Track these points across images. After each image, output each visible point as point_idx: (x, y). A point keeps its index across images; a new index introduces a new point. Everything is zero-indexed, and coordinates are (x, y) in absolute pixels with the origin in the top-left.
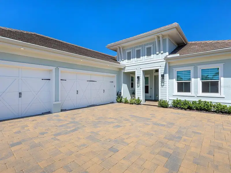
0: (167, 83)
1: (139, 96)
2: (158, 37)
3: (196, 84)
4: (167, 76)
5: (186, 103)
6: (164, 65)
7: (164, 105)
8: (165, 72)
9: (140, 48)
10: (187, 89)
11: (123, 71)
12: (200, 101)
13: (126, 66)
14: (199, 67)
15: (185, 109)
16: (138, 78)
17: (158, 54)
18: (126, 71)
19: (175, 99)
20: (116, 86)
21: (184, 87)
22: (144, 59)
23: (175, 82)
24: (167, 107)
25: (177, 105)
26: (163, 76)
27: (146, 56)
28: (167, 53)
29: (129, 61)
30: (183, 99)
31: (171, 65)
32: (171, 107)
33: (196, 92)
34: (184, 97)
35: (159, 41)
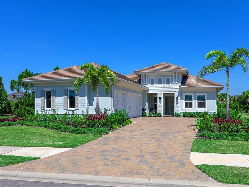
0: (180, 102)
1: (160, 111)
2: (175, 73)
3: (195, 103)
4: (179, 98)
5: (190, 114)
6: (178, 91)
8: (179, 96)
9: (162, 78)
10: (191, 106)
11: (147, 93)
12: (197, 112)
13: (150, 89)
14: (196, 93)
15: (190, 117)
16: (160, 98)
17: (174, 84)
18: (149, 93)
19: (184, 112)
20: (142, 104)
21: (188, 105)
22: (164, 85)
23: (184, 102)
24: (179, 117)
25: (185, 115)
26: (177, 98)
27: (166, 84)
28: (180, 84)
29: (152, 86)
30: (188, 112)
31: (182, 91)
32: (182, 117)
33: (195, 107)
34: (189, 110)
35: (175, 75)
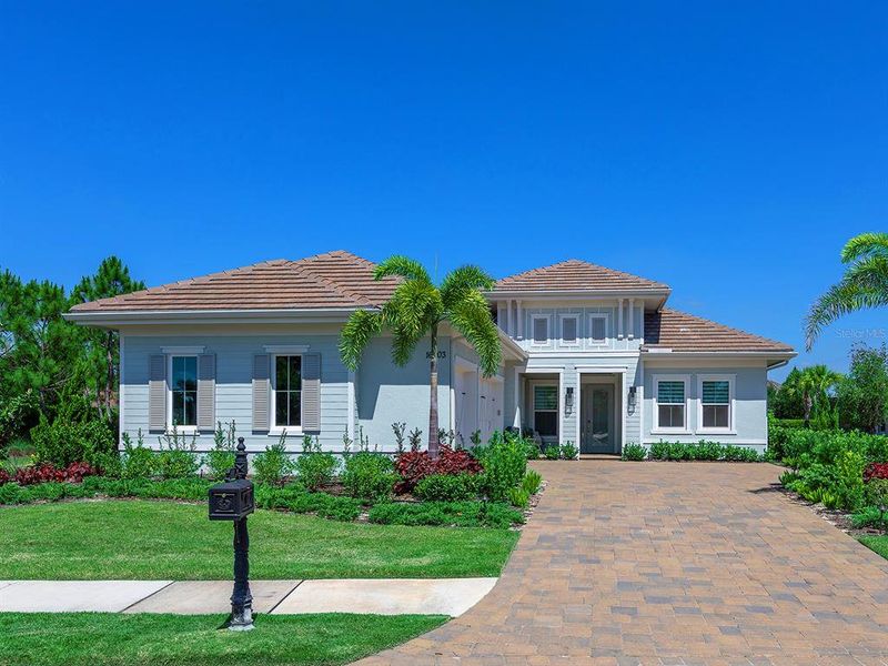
0: (642, 406)
1: (570, 439)
2: (626, 301)
3: (694, 408)
4: (641, 390)
5: (678, 447)
6: (636, 366)
7: (634, 455)
8: (637, 383)
9: (577, 316)
10: (678, 421)
11: (519, 370)
12: (702, 443)
13: (531, 356)
14: (699, 376)
15: (678, 460)
16: (570, 391)
17: (621, 339)
18: (527, 371)
19: (657, 441)
20: (502, 413)
21: (671, 416)
22: (585, 345)
23: (655, 405)
24: (641, 460)
25: (662, 453)
26: (633, 390)
27: (590, 339)
28: (642, 341)
29: (540, 344)
30: (673, 440)
31: (648, 366)
32: (648, 460)
33: (695, 426)
34: (672, 436)
